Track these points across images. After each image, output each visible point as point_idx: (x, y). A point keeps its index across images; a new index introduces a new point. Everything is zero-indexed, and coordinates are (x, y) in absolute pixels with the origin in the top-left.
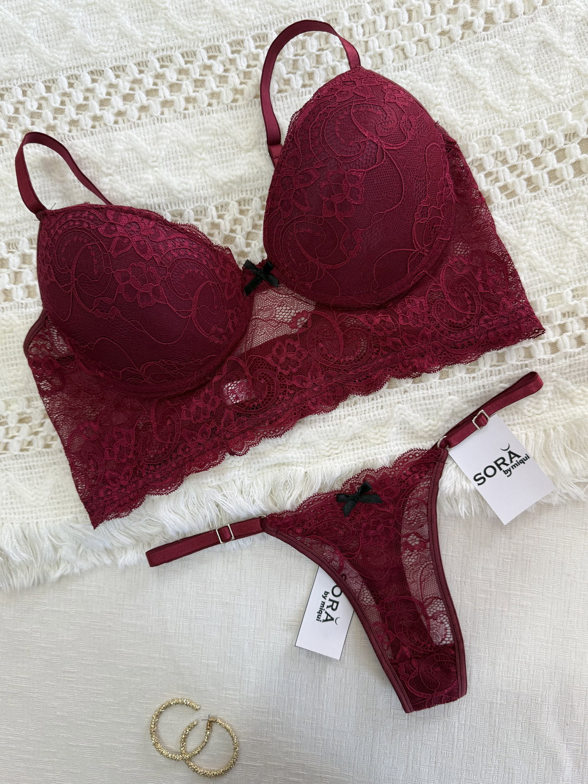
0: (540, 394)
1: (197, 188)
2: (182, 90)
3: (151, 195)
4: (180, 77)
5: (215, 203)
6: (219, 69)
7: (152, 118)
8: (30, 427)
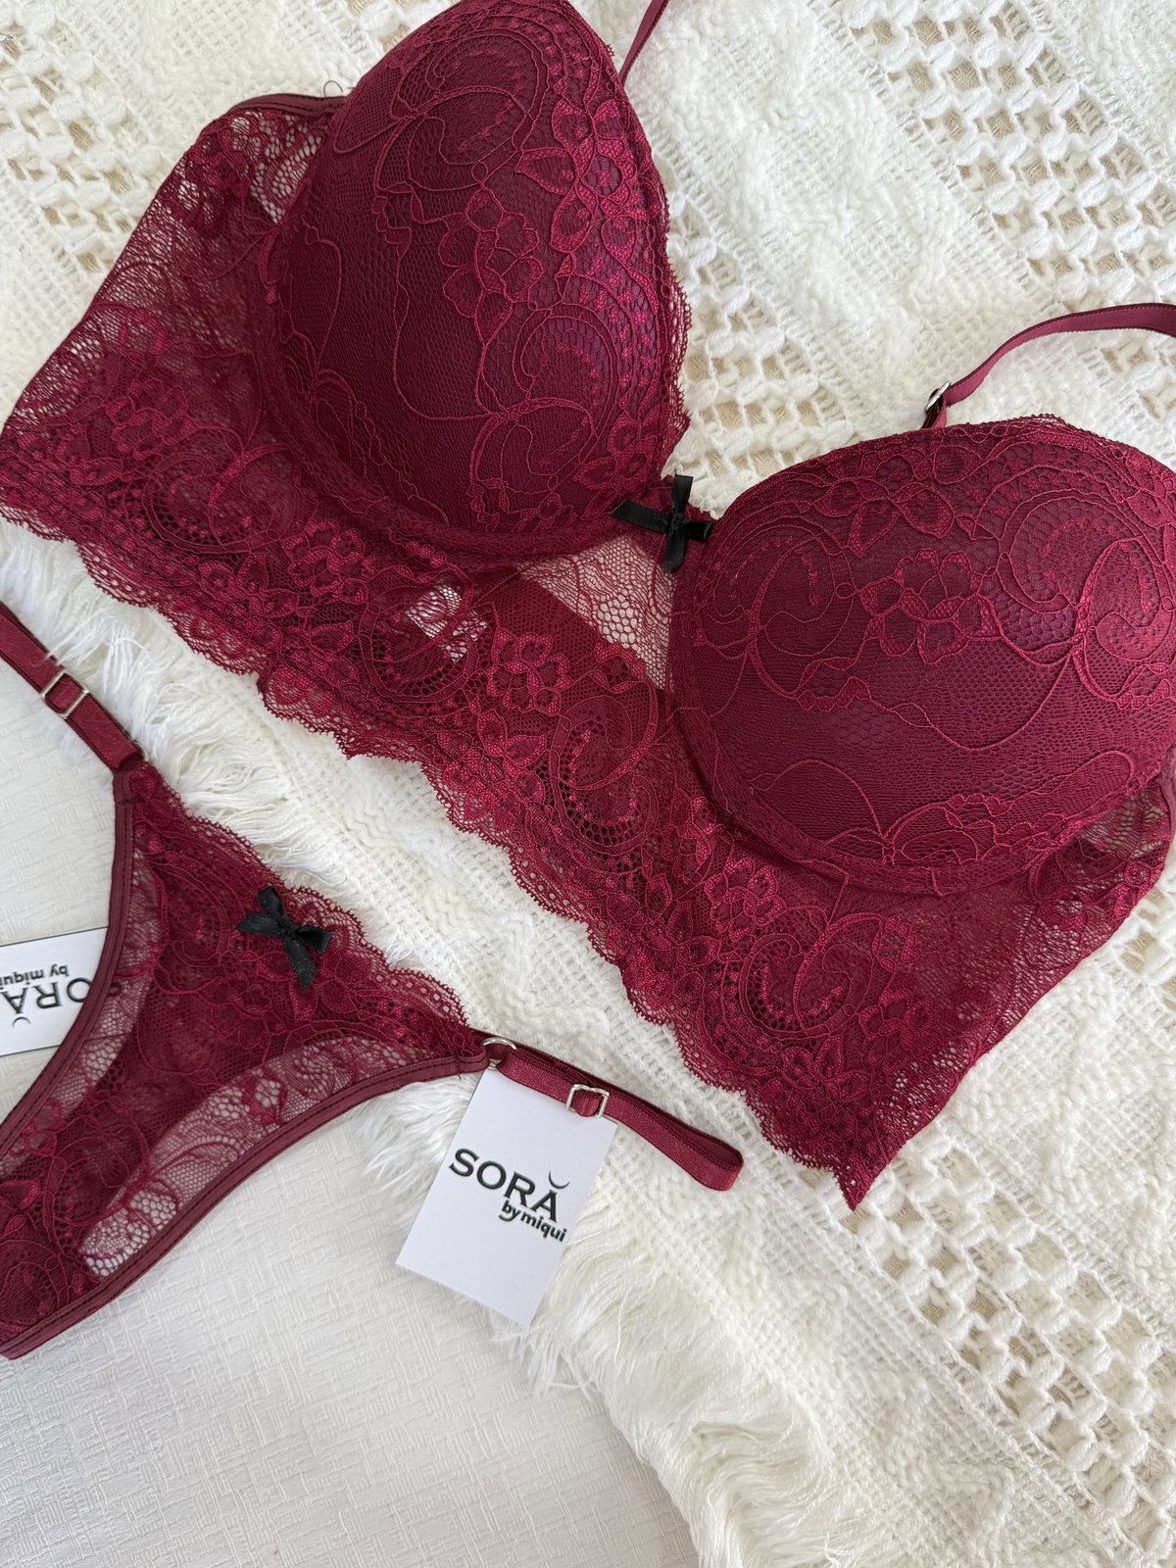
0: (705, 1194)
1: (770, 237)
2: (968, 93)
3: (701, 145)
4: (994, 75)
5: (759, 294)
6: (1053, 149)
7: (871, 60)
8: (72, 156)
